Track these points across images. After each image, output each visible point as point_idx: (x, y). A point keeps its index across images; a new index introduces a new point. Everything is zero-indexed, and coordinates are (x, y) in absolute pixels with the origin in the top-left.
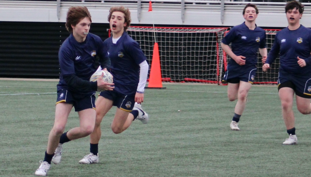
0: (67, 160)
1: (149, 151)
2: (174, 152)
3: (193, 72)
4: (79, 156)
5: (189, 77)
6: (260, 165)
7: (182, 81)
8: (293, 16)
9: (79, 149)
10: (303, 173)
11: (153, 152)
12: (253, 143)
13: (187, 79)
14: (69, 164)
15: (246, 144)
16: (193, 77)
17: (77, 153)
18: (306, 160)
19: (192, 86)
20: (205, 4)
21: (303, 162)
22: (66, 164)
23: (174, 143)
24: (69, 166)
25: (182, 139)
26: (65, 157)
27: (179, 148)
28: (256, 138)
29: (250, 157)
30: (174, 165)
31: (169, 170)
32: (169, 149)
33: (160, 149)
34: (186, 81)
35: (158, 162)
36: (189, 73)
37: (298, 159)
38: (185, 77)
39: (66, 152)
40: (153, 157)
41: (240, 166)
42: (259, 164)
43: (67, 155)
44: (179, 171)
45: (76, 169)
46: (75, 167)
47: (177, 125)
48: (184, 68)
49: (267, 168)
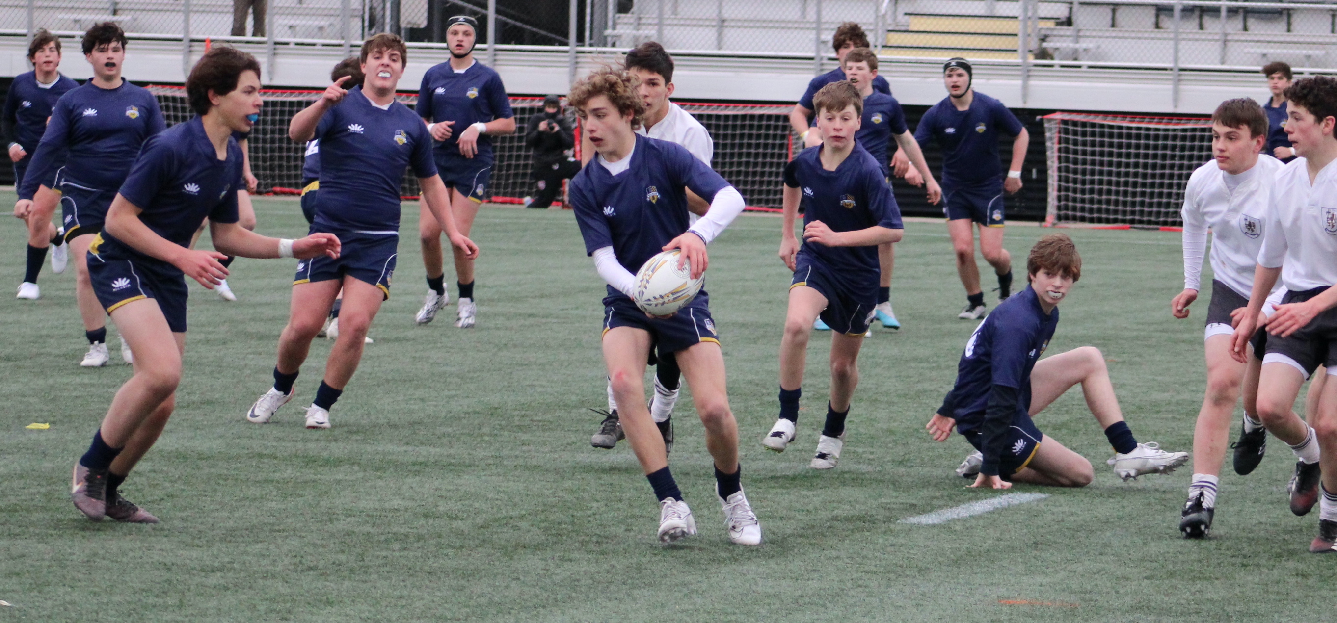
0: (44, 343)
1: (203, 326)
2: (252, 328)
3: (289, 177)
4: (68, 335)
5: (282, 185)
6: (418, 355)
7: (267, 193)
8: (112, 59)
9: (67, 322)
10: (500, 370)
11: (210, 329)
12: (404, 312)
13: (278, 189)
14: (48, 350)
15: (390, 315)
16: (290, 185)
17: (63, 328)
18: (505, 345)
19: (287, 203)
20: (314, 45)
21: (500, 349)
22: (43, 350)
23: (251, 311)
24: (50, 354)
25: (268, 304)
26: (41, 336)
27: (261, 320)
28: (411, 303)
29: (397, 340)
30: (251, 354)
31: (242, 363)
32: (243, 322)
33: (225, 322)
34: (276, 193)
35: (221, 347)
36: (281, 177)
37: (490, 343)
38: (273, 185)
39: (43, 327)
40: (211, 337)
41: (379, 357)
42: (416, 352)
43: (44, 332)
44: (262, 364)
45: (62, 359)
46: (59, 356)
47: (257, 278)
48: (272, 168)
49: (431, 361)
